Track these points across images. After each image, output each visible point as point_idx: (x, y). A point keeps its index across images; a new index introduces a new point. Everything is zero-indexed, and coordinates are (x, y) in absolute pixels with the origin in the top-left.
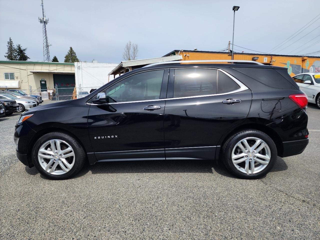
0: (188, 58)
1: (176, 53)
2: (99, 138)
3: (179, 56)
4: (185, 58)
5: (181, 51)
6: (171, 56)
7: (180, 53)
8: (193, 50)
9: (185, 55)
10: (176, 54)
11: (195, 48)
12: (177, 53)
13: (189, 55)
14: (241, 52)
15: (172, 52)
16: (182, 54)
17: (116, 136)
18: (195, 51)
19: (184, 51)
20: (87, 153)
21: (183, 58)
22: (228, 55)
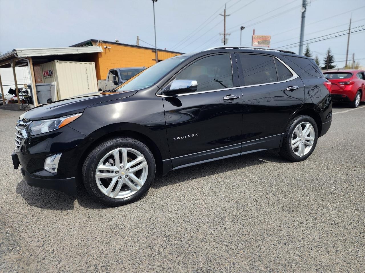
0: (110, 51)
1: (93, 43)
2: (178, 138)
3: (98, 47)
4: (105, 51)
5: (100, 41)
6: (88, 46)
7: (99, 44)
8: (114, 41)
9: (105, 47)
10: (94, 45)
11: (116, 40)
12: (95, 43)
13: (110, 48)
14: (164, 49)
15: (87, 41)
16: (102, 45)
17: (197, 135)
18: (116, 43)
19: (104, 42)
20: (163, 161)
21: (103, 50)
22: (152, 52)
